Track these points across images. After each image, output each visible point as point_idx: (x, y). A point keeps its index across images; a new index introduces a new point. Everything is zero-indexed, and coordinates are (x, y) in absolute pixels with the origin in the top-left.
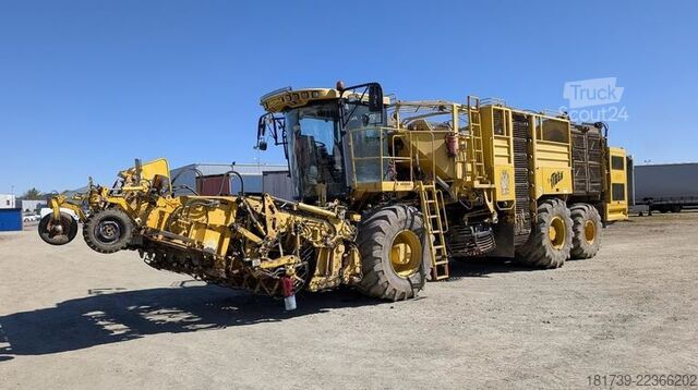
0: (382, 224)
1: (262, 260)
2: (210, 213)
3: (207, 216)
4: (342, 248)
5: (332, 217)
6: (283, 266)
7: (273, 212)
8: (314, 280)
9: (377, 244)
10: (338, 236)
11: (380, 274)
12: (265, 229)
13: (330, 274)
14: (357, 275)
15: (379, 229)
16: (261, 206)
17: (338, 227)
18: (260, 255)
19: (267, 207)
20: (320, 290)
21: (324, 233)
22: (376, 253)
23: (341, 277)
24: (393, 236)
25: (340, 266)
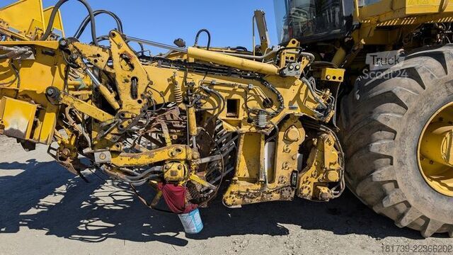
0: (402, 87)
1: (112, 152)
2: (23, 72)
3: (17, 75)
4: (298, 134)
5: (271, 74)
6: (162, 163)
7: (132, 67)
8: (233, 188)
9: (382, 128)
10: (286, 111)
11: (388, 187)
12: (117, 98)
13: (272, 180)
14: (331, 185)
15: (392, 98)
16: (105, 56)
17: (288, 94)
18: (110, 144)
19: (116, 58)
20: (246, 207)
21: (253, 104)
22: (380, 144)
23: (294, 185)
24: (428, 112)
25: (295, 166)
